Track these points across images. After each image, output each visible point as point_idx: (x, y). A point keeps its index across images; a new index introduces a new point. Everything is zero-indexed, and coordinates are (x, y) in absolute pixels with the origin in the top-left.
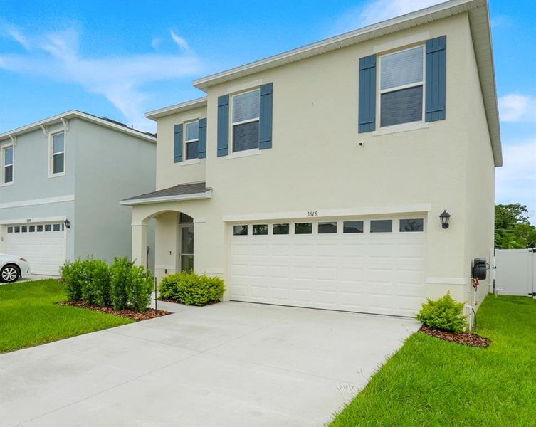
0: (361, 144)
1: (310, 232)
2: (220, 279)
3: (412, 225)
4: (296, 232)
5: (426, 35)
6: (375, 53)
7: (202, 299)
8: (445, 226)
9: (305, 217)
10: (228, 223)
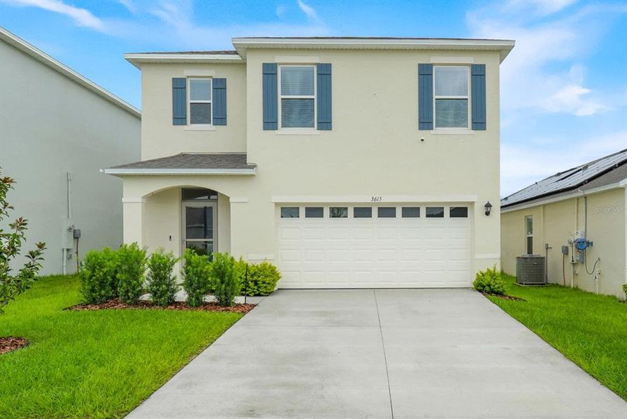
0: (422, 140)
1: (370, 216)
2: (272, 265)
3: (460, 212)
4: (355, 216)
5: (471, 60)
6: (432, 62)
7: (269, 288)
8: (487, 214)
9: (370, 201)
10: (277, 204)
